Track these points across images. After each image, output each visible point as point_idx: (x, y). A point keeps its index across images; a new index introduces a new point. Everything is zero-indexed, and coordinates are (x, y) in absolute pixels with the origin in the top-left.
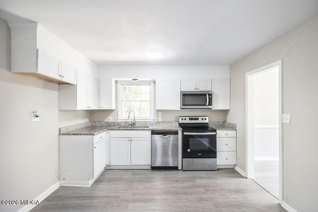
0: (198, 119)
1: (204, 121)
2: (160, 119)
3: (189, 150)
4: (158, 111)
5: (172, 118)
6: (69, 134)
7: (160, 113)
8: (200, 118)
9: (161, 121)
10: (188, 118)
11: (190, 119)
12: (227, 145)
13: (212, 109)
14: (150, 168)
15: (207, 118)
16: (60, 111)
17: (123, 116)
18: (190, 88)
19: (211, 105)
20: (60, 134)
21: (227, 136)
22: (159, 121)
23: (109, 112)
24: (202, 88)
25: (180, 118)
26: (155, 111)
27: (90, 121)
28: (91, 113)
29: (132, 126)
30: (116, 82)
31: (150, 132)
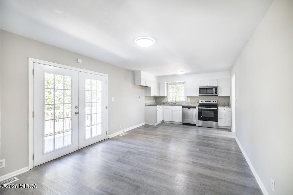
0: (210, 101)
1: (214, 103)
2: (189, 101)
3: (201, 117)
4: (188, 97)
5: (195, 101)
6: (148, 105)
7: (189, 98)
8: (212, 101)
9: (190, 102)
10: (204, 101)
11: (206, 101)
12: (224, 115)
13: (218, 96)
14: (182, 124)
15: (217, 101)
16: (145, 97)
17: (170, 100)
18: (205, 85)
19: (217, 94)
20: (145, 105)
21: (224, 110)
22: (189, 102)
23: (164, 97)
24: (211, 84)
25: (200, 101)
26: (187, 97)
27: (156, 102)
28: (156, 98)
29: (175, 104)
30: (167, 83)
31: (182, 107)
